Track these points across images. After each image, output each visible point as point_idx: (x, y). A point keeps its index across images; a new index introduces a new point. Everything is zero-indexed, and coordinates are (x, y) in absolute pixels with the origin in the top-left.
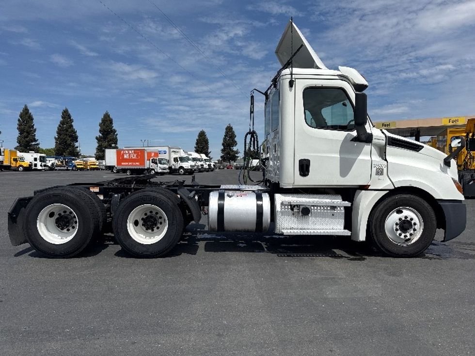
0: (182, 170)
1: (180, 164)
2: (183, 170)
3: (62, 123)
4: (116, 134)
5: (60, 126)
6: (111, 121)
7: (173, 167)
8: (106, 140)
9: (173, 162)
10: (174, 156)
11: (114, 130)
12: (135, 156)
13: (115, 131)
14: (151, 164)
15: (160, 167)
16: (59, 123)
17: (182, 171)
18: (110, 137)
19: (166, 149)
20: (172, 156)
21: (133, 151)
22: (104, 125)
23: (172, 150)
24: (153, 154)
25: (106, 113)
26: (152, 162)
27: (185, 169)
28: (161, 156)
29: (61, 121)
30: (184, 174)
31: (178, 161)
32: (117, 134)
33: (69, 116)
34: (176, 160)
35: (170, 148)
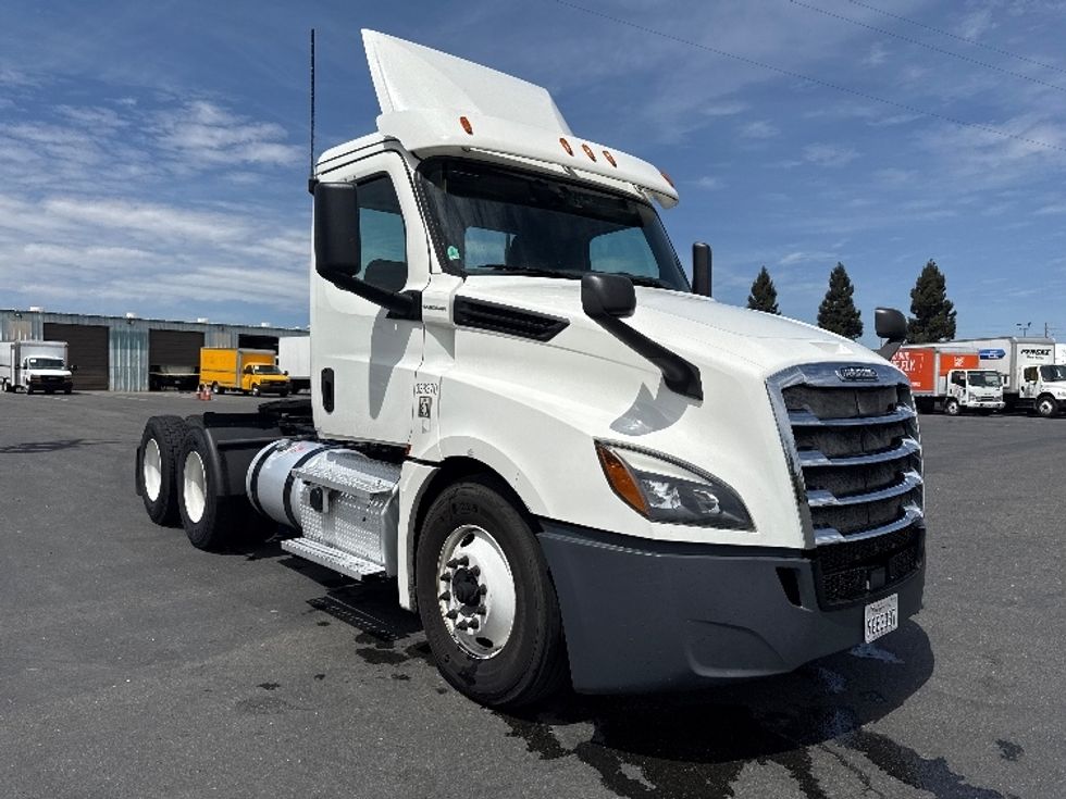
0: (1046, 403)
1: (1043, 386)
2: (1052, 403)
3: (830, 297)
4: (950, 312)
5: (824, 303)
6: (940, 283)
7: (1022, 395)
8: (926, 329)
9: (1022, 381)
10: (1026, 362)
11: (947, 302)
12: (912, 364)
13: (949, 306)
14: (952, 386)
15: (970, 394)
16: (824, 298)
17: (1046, 407)
18: (935, 320)
19: (1004, 345)
20: (1019, 364)
21: (907, 354)
22: (922, 293)
23: (1020, 347)
24: (959, 362)
25: (929, 265)
26: (953, 381)
27: (1058, 401)
28: (984, 365)
29: (829, 293)
30: (1053, 416)
31: (1036, 378)
32: (955, 313)
33: (846, 281)
34: (1030, 374)
35: (1014, 343)
